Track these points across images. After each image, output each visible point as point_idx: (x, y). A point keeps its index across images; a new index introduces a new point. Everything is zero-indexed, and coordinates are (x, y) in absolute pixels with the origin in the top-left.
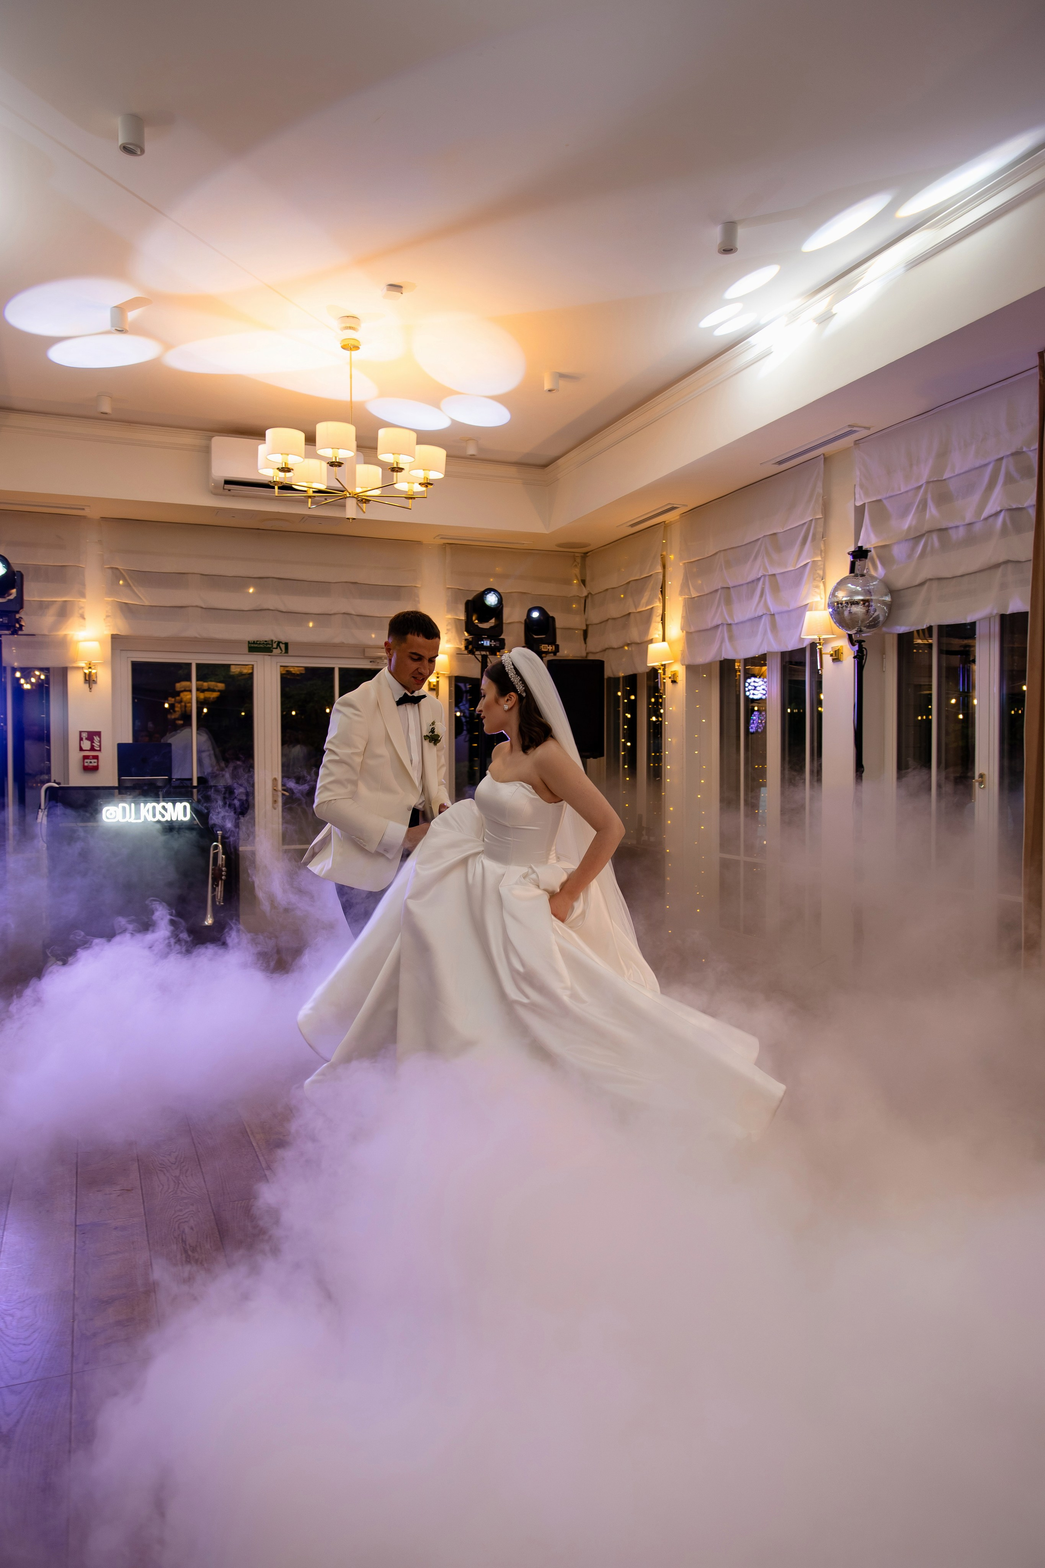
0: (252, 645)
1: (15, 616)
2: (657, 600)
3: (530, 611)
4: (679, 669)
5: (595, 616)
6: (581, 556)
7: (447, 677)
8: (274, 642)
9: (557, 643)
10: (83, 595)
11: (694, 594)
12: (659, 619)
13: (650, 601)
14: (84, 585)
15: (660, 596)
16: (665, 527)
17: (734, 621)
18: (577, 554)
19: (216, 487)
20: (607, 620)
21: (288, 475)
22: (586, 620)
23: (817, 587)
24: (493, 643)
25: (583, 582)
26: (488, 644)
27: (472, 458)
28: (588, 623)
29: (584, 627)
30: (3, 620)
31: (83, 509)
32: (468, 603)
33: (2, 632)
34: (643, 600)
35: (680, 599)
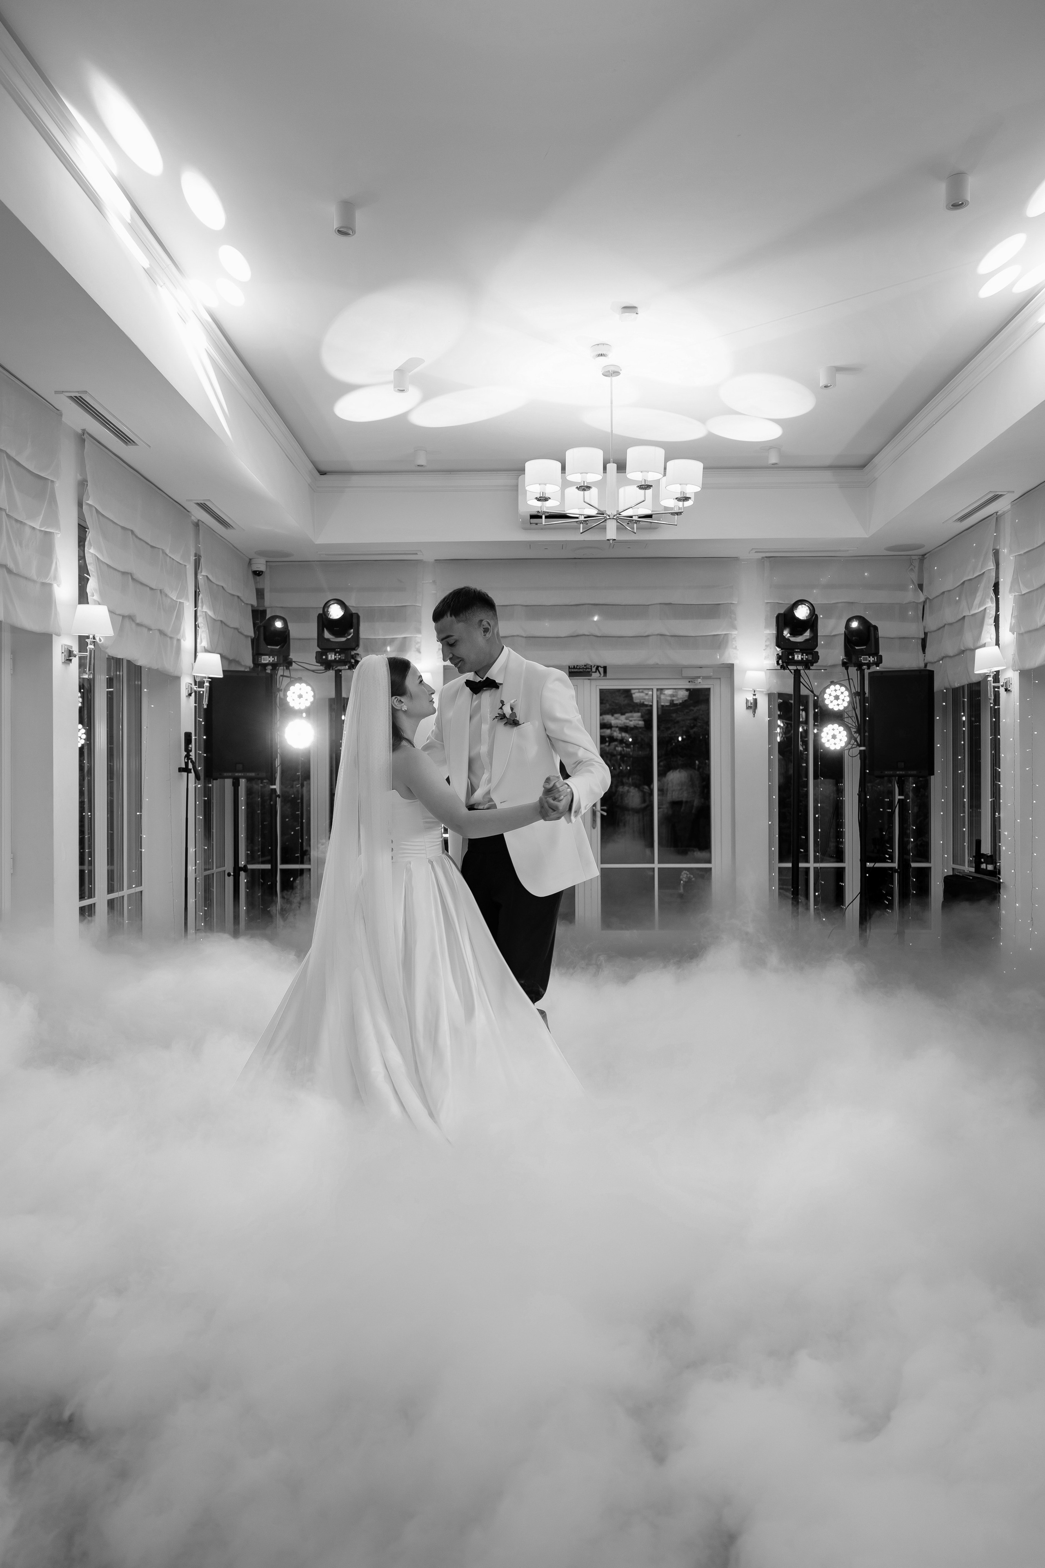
0: (573, 670)
1: (351, 653)
2: (988, 600)
3: (849, 620)
4: (1011, 676)
5: (931, 623)
6: (919, 558)
7: (766, 694)
8: (593, 666)
9: (880, 653)
10: (419, 631)
11: (1024, 591)
12: (991, 621)
13: (982, 603)
14: (420, 622)
15: (994, 595)
16: (997, 518)
18: (914, 557)
19: (523, 522)
20: (944, 626)
21: (548, 504)
22: (924, 628)
24: (805, 657)
25: (921, 587)
26: (800, 658)
27: (774, 466)
28: (926, 631)
29: (923, 636)
30: (339, 657)
31: (417, 554)
32: (778, 617)
33: (339, 668)
34: (977, 601)
35: (1010, 597)
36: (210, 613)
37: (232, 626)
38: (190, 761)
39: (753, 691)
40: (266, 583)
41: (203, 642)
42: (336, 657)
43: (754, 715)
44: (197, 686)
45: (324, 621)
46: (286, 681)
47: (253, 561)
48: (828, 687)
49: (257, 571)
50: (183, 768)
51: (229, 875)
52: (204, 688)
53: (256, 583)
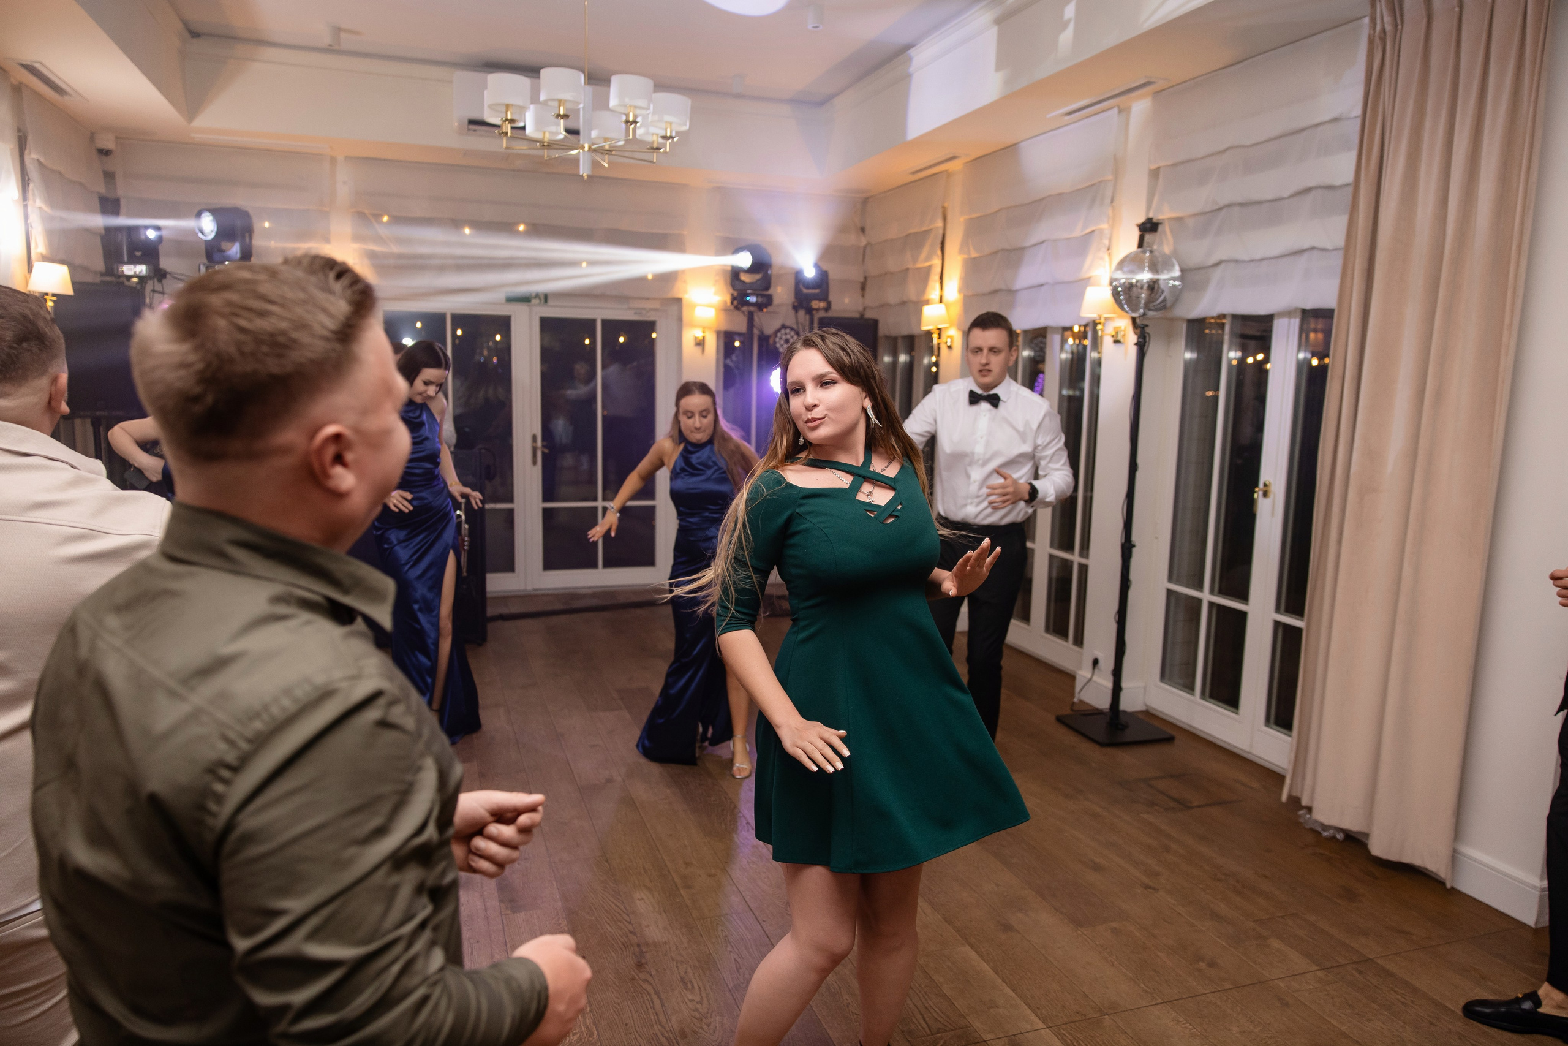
2: (936, 257)
4: (955, 335)
5: (872, 268)
6: (863, 202)
7: (714, 331)
8: (534, 294)
10: (329, 241)
11: (974, 255)
12: (937, 277)
13: (929, 258)
14: (328, 230)
15: (939, 253)
16: (948, 176)
18: (858, 200)
19: (459, 127)
20: (885, 274)
22: (865, 272)
23: (1102, 259)
24: (760, 300)
25: (863, 230)
26: (755, 300)
27: (735, 95)
28: (867, 275)
29: (862, 280)
31: (323, 149)
34: (923, 255)
35: (959, 258)
39: (701, 328)
40: (118, 166)
41: (39, 248)
43: (702, 351)
47: (96, 137)
48: (778, 329)
49: (104, 149)
53: (103, 164)
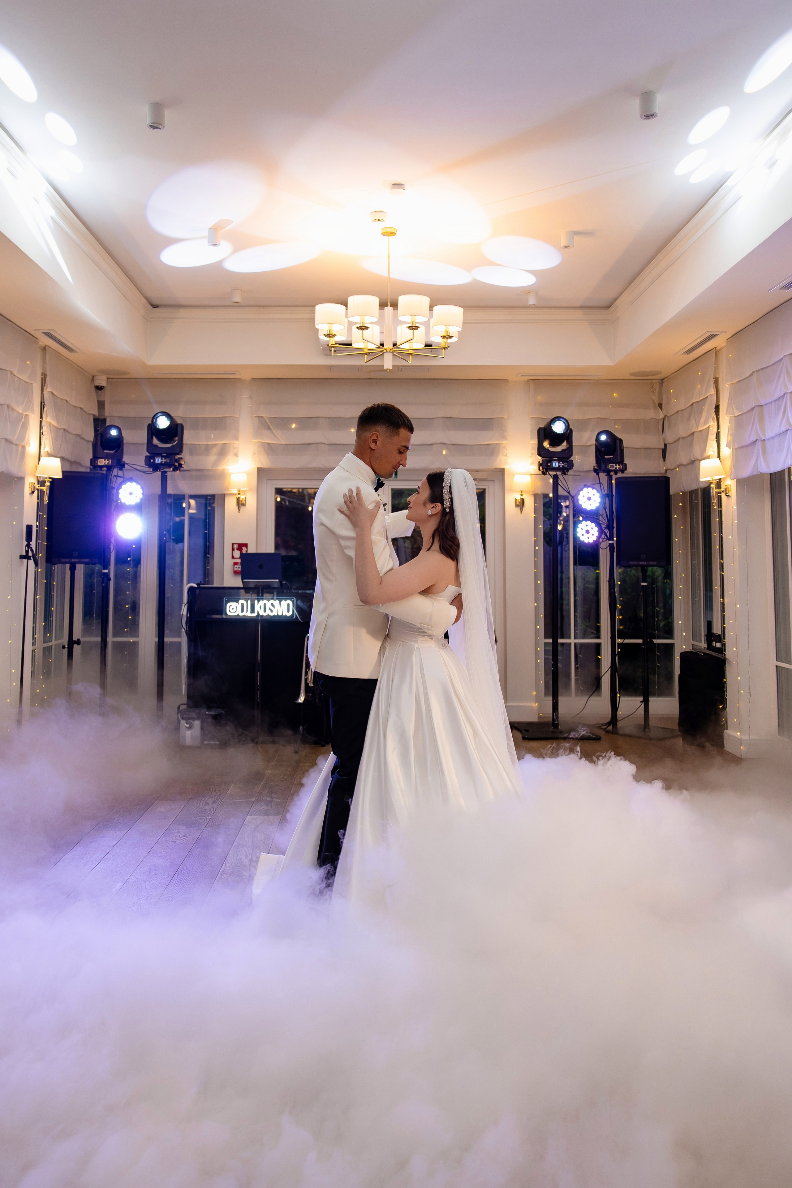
1: (175, 457)
2: (711, 420)
3: (599, 434)
4: (730, 484)
5: (670, 436)
6: (659, 383)
7: (532, 494)
9: (625, 462)
10: (236, 438)
11: (737, 413)
12: (714, 437)
13: (706, 422)
14: (239, 430)
15: (715, 418)
16: (716, 352)
17: (766, 437)
18: (655, 382)
20: (679, 439)
22: (664, 440)
24: (561, 464)
25: (660, 406)
26: (557, 466)
27: (534, 306)
28: (666, 443)
29: (663, 447)
30: (165, 460)
31: (235, 374)
32: (539, 430)
33: (166, 470)
34: (702, 420)
35: (727, 418)
36: (54, 423)
37: (74, 433)
38: (30, 549)
39: (521, 492)
40: (107, 397)
41: (47, 447)
42: (162, 461)
43: (521, 512)
44: (39, 485)
45: (153, 431)
46: (120, 480)
47: (95, 378)
48: (582, 489)
49: (99, 386)
50: (24, 556)
51: (64, 647)
52: (45, 487)
53: (98, 396)
